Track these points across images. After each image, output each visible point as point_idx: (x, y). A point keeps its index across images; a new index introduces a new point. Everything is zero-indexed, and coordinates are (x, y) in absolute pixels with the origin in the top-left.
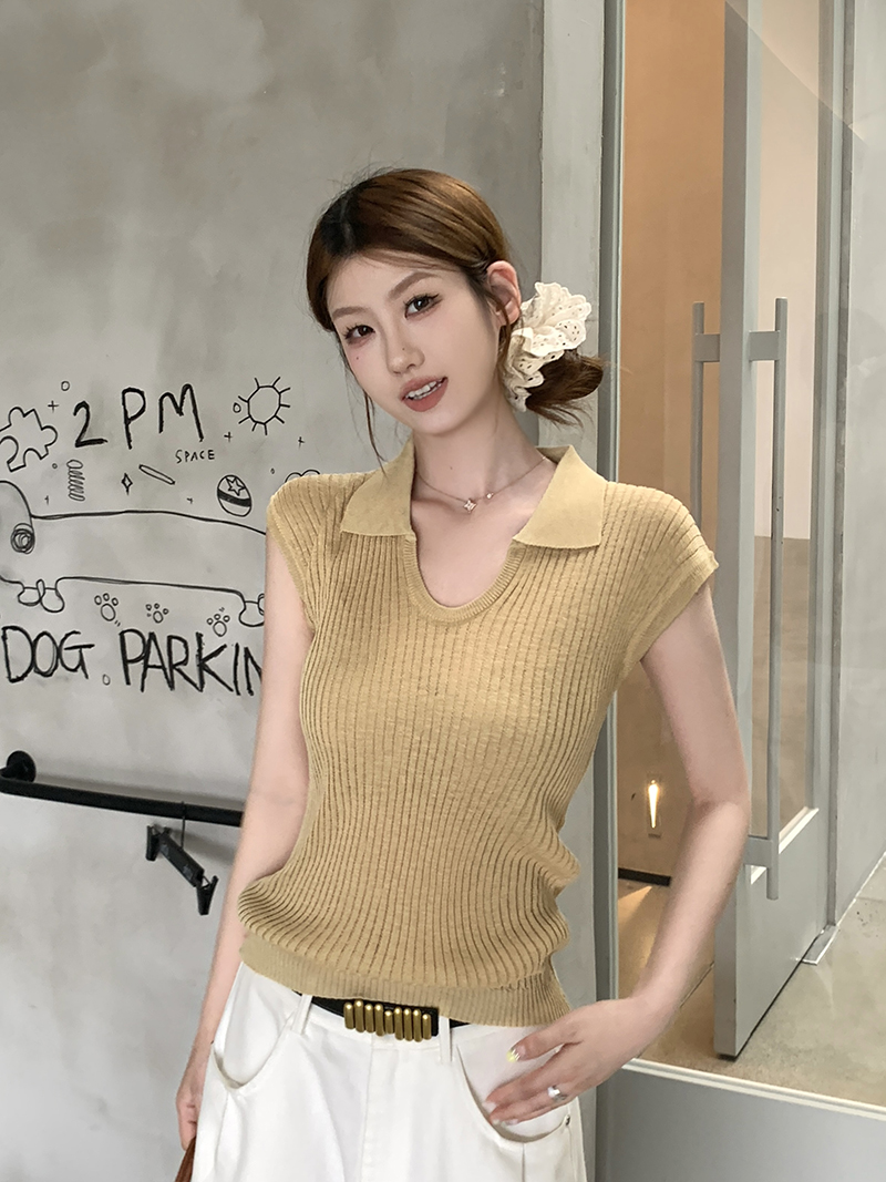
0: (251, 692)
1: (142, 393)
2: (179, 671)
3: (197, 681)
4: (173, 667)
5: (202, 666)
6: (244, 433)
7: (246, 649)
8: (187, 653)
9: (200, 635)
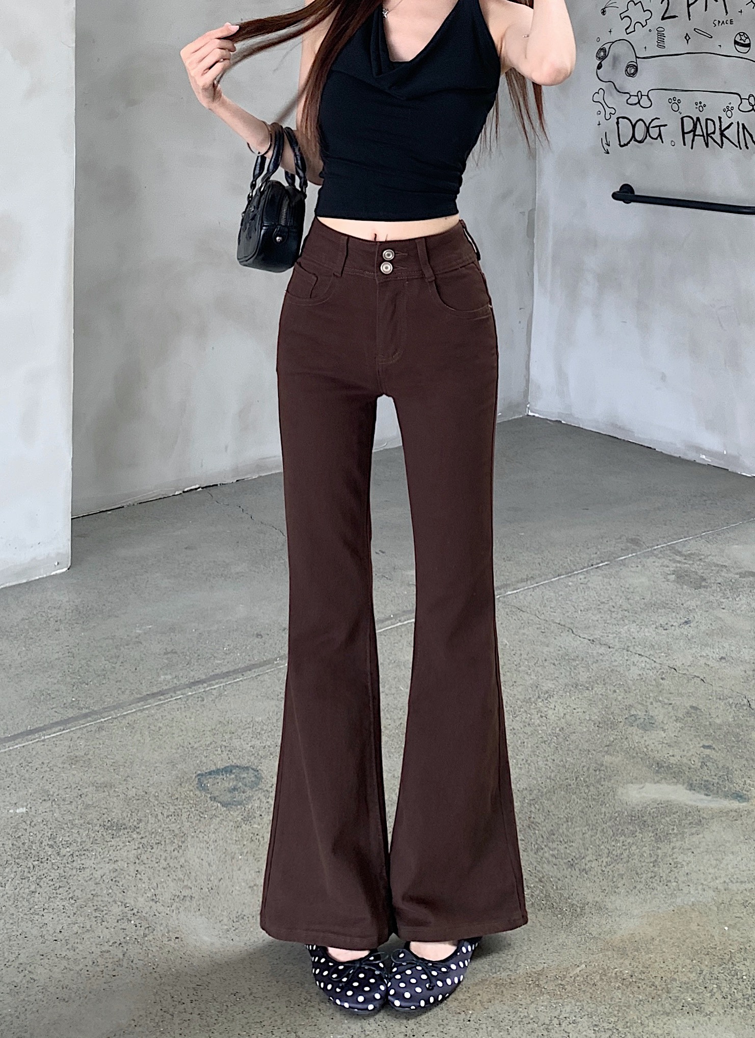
0: (747, 148)
2: (711, 137)
3: (720, 142)
5: (722, 135)
6: (747, 10)
7: (743, 124)
8: (715, 128)
9: (720, 118)
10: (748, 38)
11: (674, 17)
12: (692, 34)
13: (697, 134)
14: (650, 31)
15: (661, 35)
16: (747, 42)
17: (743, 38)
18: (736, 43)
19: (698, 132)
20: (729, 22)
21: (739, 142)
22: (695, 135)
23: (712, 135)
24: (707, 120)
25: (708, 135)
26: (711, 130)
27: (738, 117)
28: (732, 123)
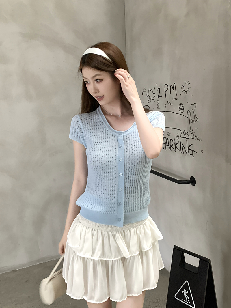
0: (183, 153)
1: (167, 85)
3: (175, 149)
5: (176, 146)
6: (183, 93)
7: (182, 143)
8: (173, 143)
9: (175, 139)
10: (183, 106)
11: (161, 96)
12: (167, 104)
13: (167, 145)
14: (155, 102)
15: (158, 103)
16: (183, 108)
17: (182, 106)
18: (180, 108)
19: (167, 144)
20: (177, 99)
21: (181, 150)
22: (166, 145)
23: (172, 146)
24: (171, 139)
25: (171, 146)
26: (171, 144)
27: (180, 140)
28: (178, 142)
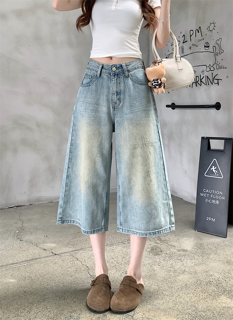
0: (209, 85)
1: (193, 30)
2: (198, 83)
3: (200, 84)
4: (197, 82)
5: (201, 81)
6: (208, 33)
7: (207, 76)
8: (199, 79)
9: (200, 75)
10: (208, 44)
11: (187, 41)
12: (192, 46)
14: (180, 48)
15: (183, 49)
18: (205, 46)
20: (202, 39)
21: (206, 83)
22: (193, 83)
24: (196, 77)
28: (204, 76)
